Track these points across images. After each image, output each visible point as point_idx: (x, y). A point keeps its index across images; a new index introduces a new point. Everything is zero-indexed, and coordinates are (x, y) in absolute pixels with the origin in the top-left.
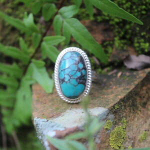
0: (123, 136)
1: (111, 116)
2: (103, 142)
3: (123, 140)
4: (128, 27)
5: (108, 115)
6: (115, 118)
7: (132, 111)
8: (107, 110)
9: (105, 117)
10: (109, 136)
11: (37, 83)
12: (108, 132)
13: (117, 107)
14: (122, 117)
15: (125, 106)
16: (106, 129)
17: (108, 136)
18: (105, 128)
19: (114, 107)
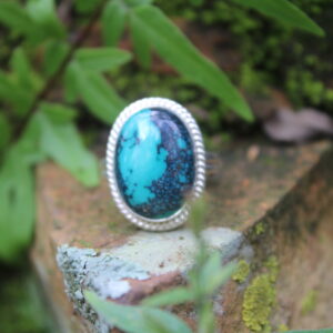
0: (270, 300)
1: (248, 250)
2: (229, 312)
3: (269, 309)
4: (273, 41)
5: (240, 248)
6: (256, 255)
7: (289, 241)
8: (240, 234)
9: (234, 251)
10: (242, 298)
11: (50, 161)
12: (240, 288)
13: (260, 229)
14: (270, 254)
15: (276, 228)
16: (237, 281)
17: (240, 298)
18: (235, 278)
19: (254, 228)
